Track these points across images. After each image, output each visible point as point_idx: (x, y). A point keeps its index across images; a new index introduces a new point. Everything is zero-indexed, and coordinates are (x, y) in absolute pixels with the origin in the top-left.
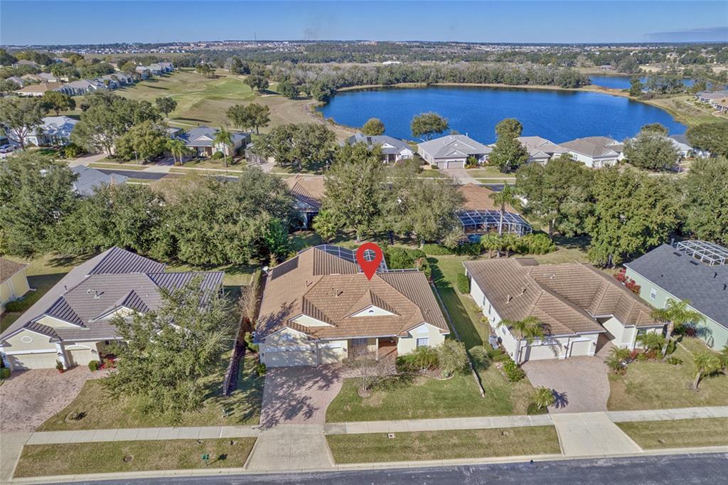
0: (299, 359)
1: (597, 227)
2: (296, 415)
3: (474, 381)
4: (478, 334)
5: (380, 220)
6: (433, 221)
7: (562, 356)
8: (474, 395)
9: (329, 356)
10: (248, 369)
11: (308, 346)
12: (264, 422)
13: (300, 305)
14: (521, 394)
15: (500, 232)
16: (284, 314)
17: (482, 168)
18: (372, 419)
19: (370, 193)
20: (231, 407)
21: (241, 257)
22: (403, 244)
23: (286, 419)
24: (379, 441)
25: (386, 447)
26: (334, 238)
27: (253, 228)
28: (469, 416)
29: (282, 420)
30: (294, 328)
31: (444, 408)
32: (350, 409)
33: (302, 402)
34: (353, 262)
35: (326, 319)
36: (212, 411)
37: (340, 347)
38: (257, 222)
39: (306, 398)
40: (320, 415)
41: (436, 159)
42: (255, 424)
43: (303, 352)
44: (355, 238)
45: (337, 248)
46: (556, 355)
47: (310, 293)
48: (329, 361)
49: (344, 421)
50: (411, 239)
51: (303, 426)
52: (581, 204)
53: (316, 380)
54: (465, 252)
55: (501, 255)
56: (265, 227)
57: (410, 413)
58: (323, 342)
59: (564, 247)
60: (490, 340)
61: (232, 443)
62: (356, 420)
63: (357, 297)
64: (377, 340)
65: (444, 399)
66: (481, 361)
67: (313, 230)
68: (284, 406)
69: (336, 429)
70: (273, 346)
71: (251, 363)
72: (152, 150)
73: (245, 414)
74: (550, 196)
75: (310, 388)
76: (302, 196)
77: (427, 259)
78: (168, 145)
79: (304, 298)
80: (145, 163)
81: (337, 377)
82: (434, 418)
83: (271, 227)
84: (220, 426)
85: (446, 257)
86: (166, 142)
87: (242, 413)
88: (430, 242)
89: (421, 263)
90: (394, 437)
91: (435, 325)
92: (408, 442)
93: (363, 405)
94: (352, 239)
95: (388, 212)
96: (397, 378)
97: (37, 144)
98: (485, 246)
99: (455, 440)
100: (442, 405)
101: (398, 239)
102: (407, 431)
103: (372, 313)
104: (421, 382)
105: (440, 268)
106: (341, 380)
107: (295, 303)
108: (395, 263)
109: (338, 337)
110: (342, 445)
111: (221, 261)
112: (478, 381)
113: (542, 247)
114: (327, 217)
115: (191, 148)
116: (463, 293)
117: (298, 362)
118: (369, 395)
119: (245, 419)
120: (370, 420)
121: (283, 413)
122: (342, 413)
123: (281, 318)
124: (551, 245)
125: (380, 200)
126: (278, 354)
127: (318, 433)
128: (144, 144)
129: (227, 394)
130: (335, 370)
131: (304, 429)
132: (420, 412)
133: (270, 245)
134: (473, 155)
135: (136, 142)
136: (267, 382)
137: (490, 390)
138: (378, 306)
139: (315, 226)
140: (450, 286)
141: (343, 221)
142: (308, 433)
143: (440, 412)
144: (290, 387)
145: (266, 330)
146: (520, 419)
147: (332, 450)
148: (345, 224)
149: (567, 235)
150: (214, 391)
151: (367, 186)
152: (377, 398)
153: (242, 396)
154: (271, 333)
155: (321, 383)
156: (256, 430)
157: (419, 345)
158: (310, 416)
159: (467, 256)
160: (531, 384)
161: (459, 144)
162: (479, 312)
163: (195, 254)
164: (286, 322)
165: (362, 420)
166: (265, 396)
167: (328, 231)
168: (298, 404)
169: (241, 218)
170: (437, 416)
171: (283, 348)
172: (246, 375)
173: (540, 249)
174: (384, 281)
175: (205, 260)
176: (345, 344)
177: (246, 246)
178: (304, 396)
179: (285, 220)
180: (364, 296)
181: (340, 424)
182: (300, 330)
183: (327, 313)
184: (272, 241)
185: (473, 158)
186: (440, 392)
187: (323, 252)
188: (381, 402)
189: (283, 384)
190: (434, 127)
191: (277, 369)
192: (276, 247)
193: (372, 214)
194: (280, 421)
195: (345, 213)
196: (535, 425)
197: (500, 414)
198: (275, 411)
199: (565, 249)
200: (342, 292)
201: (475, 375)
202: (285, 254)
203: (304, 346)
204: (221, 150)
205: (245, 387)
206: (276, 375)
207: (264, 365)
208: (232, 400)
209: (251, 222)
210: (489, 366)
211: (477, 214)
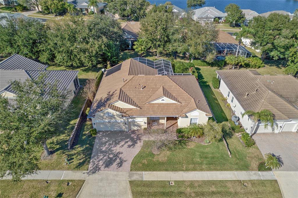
0: (117, 127)
1: (296, 54)
2: (112, 164)
3: (224, 146)
4: (224, 114)
5: (171, 45)
6: (201, 46)
7: (276, 131)
8: (225, 156)
9: (135, 125)
10: (86, 131)
11: (122, 120)
12: (92, 169)
13: (118, 94)
14: (253, 155)
15: (236, 55)
16: (108, 99)
17: (221, 24)
18: (160, 170)
19: (165, 30)
20: (72, 157)
21: (90, 62)
22: (182, 59)
23: (105, 167)
24: (163, 187)
25: (168, 193)
26: (145, 55)
27: (97, 46)
28: (222, 170)
29: (102, 168)
30: (113, 109)
31: (206, 164)
32: (146, 163)
33: (116, 155)
34: (154, 68)
35: (134, 104)
36: (59, 160)
37: (142, 121)
38: (100, 43)
39: (119, 153)
40: (127, 165)
41: (198, 18)
42: (85, 170)
43: (119, 123)
44: (156, 55)
45: (145, 60)
46: (273, 130)
47: (125, 86)
48: (135, 128)
49: (142, 171)
50: (186, 57)
51: (115, 173)
52: (288, 40)
53: (126, 141)
54: (215, 66)
55: (235, 68)
56: (104, 46)
57: (184, 167)
58: (132, 118)
59: (267, 65)
60: (233, 119)
61: (68, 184)
62: (150, 170)
63: (155, 90)
64: (166, 118)
65: (206, 158)
66: (227, 132)
67: (134, 50)
68: (105, 158)
69: (136, 176)
70: (100, 119)
71: (89, 127)
72: (58, 9)
73: (80, 163)
74: (269, 35)
75: (122, 146)
76: (129, 32)
77: (195, 68)
78: (66, 6)
79: (121, 89)
80: (56, 16)
81: (140, 139)
82: (200, 171)
83: (108, 46)
84: (63, 170)
85: (205, 67)
86: (65, 4)
87: (78, 162)
88: (198, 59)
89: (192, 70)
90: (173, 184)
91: (203, 111)
92: (182, 189)
93: (155, 160)
94: (155, 55)
95: (175, 41)
96: (177, 142)
97: (4, 4)
98: (227, 62)
99: (213, 189)
100: (205, 162)
101: (179, 57)
102: (182, 180)
103: (163, 101)
104: (191, 145)
105: (202, 73)
106: (142, 141)
107: (115, 92)
108: (178, 69)
109: (141, 115)
110: (139, 189)
111: (79, 65)
112: (227, 146)
113: (257, 64)
114: (141, 42)
115: (78, 9)
116: (215, 88)
117: (116, 129)
118: (159, 153)
119: (80, 166)
120: (159, 171)
121: (104, 163)
122: (141, 165)
123: (106, 102)
124: (262, 64)
125: (171, 33)
126: (103, 123)
127: (125, 179)
128: (53, 5)
129: (71, 148)
130: (139, 134)
131: (116, 175)
132: (191, 166)
133: (108, 57)
134: (217, 17)
135: (49, 3)
136: (97, 141)
137: (234, 152)
138: (168, 97)
139: (134, 47)
140: (207, 84)
141: (149, 45)
142: (118, 179)
143: (204, 167)
144: (110, 144)
145: (96, 109)
146: (255, 174)
147: (133, 193)
148: (151, 47)
149: (274, 59)
150: (63, 146)
151: (164, 25)
152: (163, 156)
153: (80, 149)
154: (99, 111)
155: (130, 143)
156: (86, 174)
157: (192, 122)
158: (121, 166)
159: (216, 68)
160: (259, 149)
161: (211, 11)
162: (225, 100)
163: (63, 60)
164: (108, 105)
165: (154, 170)
166: (94, 150)
167: (142, 50)
168: (114, 156)
169: (90, 40)
170: (202, 170)
171: (106, 120)
172: (85, 135)
173: (256, 65)
174: (172, 81)
175: (70, 64)
176: (145, 120)
177: (93, 57)
178: (118, 151)
179: (118, 43)
180: (159, 90)
181: (139, 172)
182: (117, 111)
183: (135, 100)
184: (109, 54)
185: (217, 19)
186: (204, 153)
187: (136, 61)
188: (166, 158)
189: (106, 142)
190: (198, 3)
191: (103, 132)
192: (111, 58)
193: (166, 42)
194: (101, 168)
195: (151, 40)
196: (265, 179)
197: (241, 170)
198: (99, 161)
199: (268, 66)
200: (145, 87)
201: (225, 142)
202: (116, 62)
203: (119, 120)
204: (93, 10)
205: (82, 143)
206: (103, 136)
207: (95, 130)
208: (73, 152)
209: (96, 42)
210: (232, 135)
211: (223, 45)
